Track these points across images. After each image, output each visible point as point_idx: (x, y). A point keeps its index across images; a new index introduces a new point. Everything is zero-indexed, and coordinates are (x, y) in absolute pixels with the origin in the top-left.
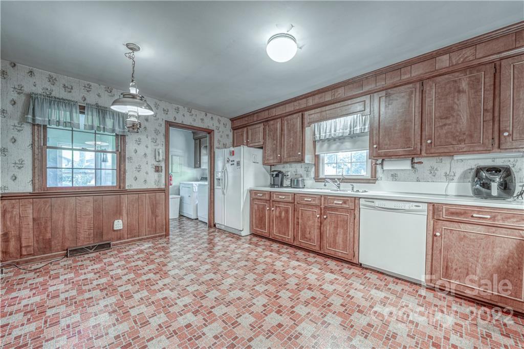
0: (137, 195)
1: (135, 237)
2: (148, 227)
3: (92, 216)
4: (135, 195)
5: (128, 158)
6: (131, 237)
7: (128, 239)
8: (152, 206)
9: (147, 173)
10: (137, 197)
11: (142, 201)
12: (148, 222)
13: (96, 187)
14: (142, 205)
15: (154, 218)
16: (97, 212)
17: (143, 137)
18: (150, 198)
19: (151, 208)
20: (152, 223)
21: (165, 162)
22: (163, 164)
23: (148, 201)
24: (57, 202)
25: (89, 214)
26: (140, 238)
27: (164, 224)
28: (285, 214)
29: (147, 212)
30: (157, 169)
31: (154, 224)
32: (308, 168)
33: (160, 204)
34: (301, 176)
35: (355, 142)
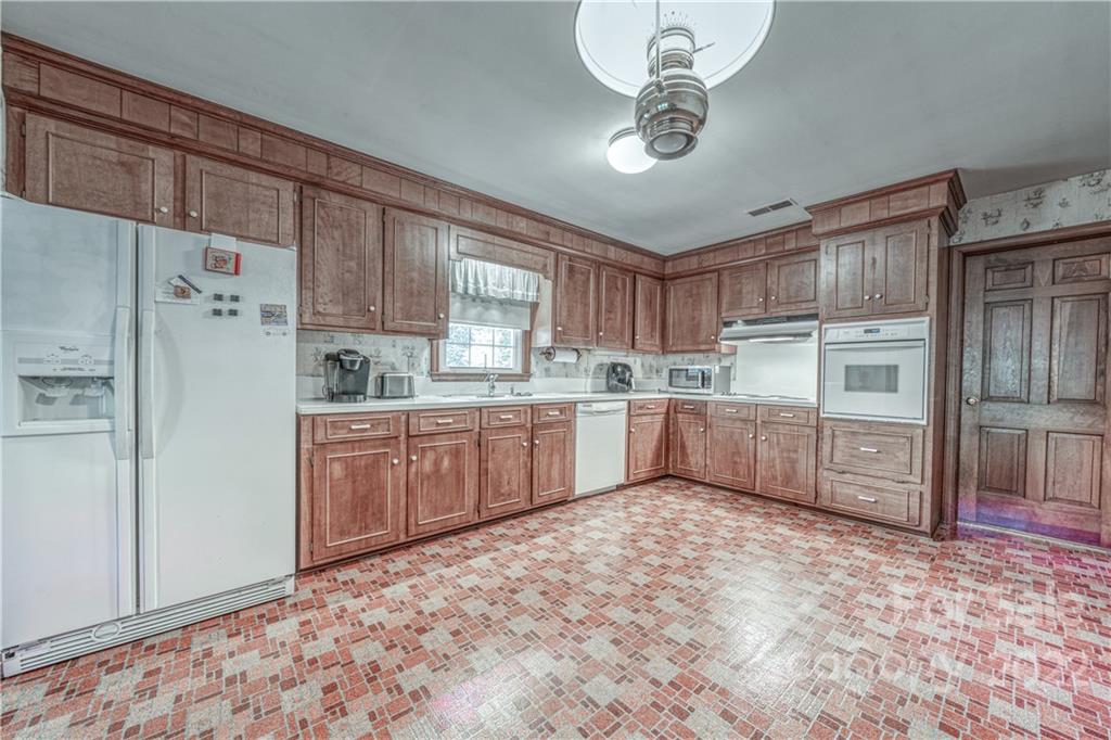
28: (450, 460)
32: (413, 348)
34: (393, 368)
35: (505, 312)
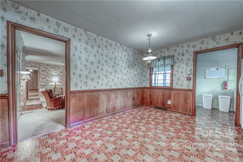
0: (178, 91)
1: (176, 110)
2: (182, 108)
3: (162, 97)
4: (176, 91)
5: (174, 75)
6: (174, 110)
7: (173, 110)
8: (185, 98)
9: (183, 81)
10: (177, 92)
11: (180, 94)
12: (183, 105)
13: (164, 87)
14: (180, 96)
15: (186, 104)
16: (163, 96)
17: (181, 64)
18: (184, 93)
19: (184, 99)
20: (185, 106)
21: (193, 75)
22: (192, 76)
23: (183, 95)
24: (154, 90)
25: (161, 96)
26: (178, 111)
27: (192, 109)
29: (182, 100)
30: (189, 79)
31: (186, 107)
33: (189, 97)
